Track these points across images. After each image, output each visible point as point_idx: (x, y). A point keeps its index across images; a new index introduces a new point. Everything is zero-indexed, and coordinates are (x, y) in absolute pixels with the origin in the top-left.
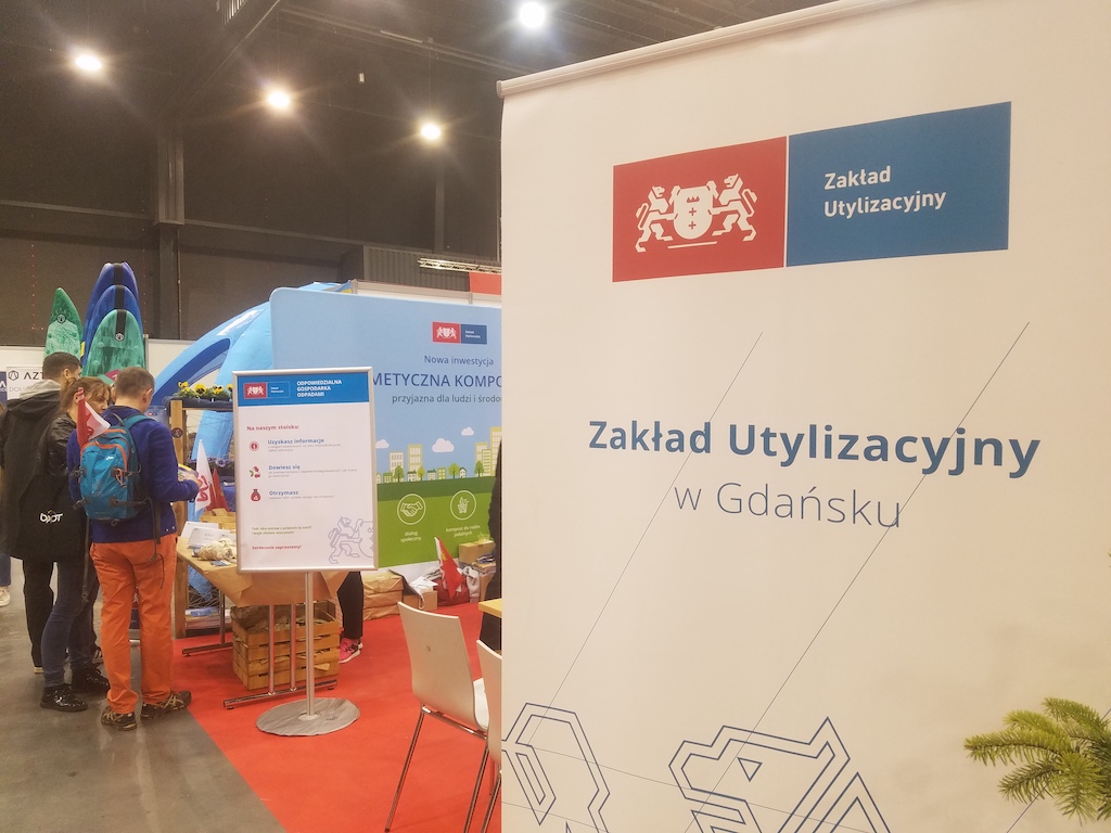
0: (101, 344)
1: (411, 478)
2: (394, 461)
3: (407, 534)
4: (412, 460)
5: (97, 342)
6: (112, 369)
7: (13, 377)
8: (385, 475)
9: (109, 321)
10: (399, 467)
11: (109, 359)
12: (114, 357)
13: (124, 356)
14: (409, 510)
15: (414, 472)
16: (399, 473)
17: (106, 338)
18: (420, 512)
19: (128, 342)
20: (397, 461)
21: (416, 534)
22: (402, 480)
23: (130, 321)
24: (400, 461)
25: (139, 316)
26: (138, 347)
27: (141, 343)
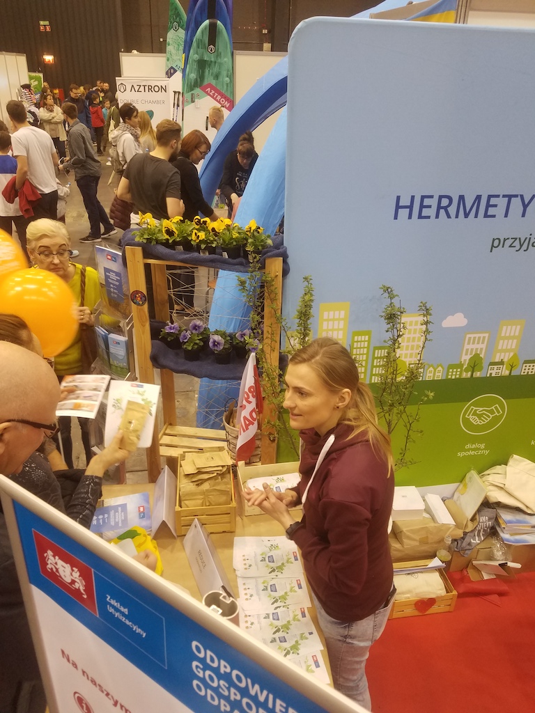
0: (196, 57)
1: (494, 372)
2: (470, 347)
3: (468, 446)
4: (502, 344)
5: (194, 56)
6: (206, 82)
7: (122, 90)
8: (451, 366)
9: (202, 32)
10: (477, 356)
11: (203, 72)
12: (207, 71)
13: (215, 70)
14: (480, 416)
15: (502, 363)
16: (475, 364)
17: (200, 51)
18: (496, 419)
19: (219, 55)
20: (475, 346)
21: (483, 446)
22: (478, 374)
23: (220, 32)
24: (481, 347)
25: (229, 26)
26: (226, 60)
27: (230, 54)
